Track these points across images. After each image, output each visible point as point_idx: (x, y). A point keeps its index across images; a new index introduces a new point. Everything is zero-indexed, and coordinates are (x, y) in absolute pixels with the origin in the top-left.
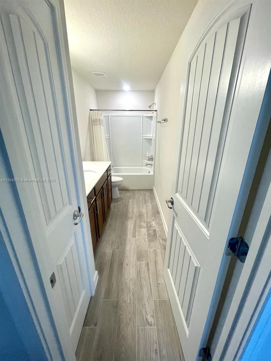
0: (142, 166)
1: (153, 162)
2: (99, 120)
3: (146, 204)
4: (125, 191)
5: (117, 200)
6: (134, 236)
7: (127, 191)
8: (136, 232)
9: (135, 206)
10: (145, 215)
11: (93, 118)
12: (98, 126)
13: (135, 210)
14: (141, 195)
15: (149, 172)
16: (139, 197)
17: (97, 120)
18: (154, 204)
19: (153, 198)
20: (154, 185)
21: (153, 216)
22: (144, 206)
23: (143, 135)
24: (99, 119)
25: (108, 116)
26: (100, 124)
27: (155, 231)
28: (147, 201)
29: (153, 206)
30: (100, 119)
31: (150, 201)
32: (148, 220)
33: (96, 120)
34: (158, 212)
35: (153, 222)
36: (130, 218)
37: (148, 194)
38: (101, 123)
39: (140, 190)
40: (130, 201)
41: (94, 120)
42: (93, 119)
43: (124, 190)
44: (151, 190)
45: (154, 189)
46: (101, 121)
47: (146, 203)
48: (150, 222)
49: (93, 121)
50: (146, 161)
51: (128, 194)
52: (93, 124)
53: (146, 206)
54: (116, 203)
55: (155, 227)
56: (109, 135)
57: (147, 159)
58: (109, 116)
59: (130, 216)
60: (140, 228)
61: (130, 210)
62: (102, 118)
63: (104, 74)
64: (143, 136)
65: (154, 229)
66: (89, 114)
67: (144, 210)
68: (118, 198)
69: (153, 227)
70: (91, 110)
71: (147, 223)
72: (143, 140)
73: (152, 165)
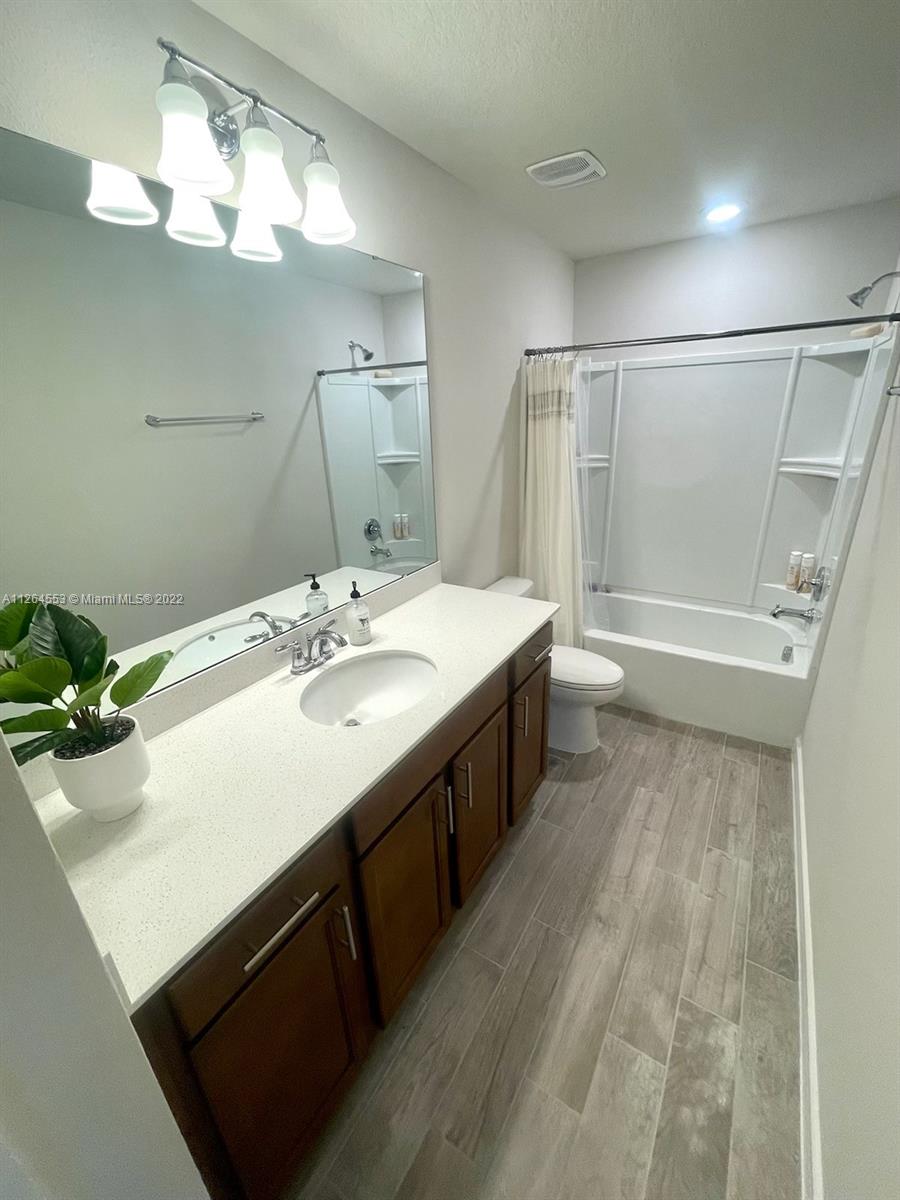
0: (752, 608)
1: (822, 606)
2: (556, 394)
3: (717, 852)
4: (635, 724)
5: (580, 768)
6: (575, 1095)
7: (643, 726)
8: (595, 1059)
9: (654, 838)
10: (694, 942)
11: (535, 387)
12: (551, 422)
13: (646, 870)
14: (709, 774)
15: (787, 656)
16: (693, 782)
17: (550, 395)
18: (771, 873)
19: (775, 813)
20: (801, 730)
21: (738, 975)
22: (707, 860)
23: (782, 454)
24: (556, 388)
25: (616, 371)
26: (559, 413)
27: (722, 1120)
28: (731, 832)
29: (759, 883)
30: (560, 392)
31: (749, 831)
32: (704, 1001)
33: (545, 394)
34: (788, 963)
35: (733, 1028)
36: (599, 919)
37: (750, 775)
38: (564, 408)
39: (714, 737)
40: (641, 792)
41: (534, 397)
42: (530, 393)
43: (630, 710)
44: (780, 756)
45: (799, 751)
46: (564, 400)
47: (720, 841)
48: (707, 1022)
49: (530, 400)
50: (783, 587)
51: (642, 746)
52: (530, 412)
53: (719, 866)
54: (566, 787)
55: (731, 1092)
56: (610, 453)
57: (791, 579)
58: (621, 367)
59: (603, 904)
60: (630, 1038)
61: (620, 862)
62: (573, 384)
63: (589, 158)
64: (784, 460)
65: (723, 1100)
66: (519, 372)
67: (695, 896)
68: (587, 756)
69: (719, 1077)
70: (529, 353)
71: (687, 1017)
72: (781, 478)
73: (810, 619)
